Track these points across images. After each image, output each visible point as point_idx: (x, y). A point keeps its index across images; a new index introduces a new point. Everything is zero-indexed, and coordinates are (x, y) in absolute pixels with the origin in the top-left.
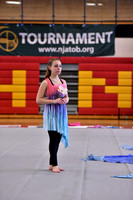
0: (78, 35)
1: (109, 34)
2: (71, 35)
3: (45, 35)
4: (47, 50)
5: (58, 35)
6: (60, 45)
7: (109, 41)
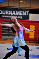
0: (17, 12)
1: (28, 12)
2: (14, 12)
3: (5, 11)
4: (6, 16)
5: (10, 11)
6: (10, 15)
7: (27, 14)
